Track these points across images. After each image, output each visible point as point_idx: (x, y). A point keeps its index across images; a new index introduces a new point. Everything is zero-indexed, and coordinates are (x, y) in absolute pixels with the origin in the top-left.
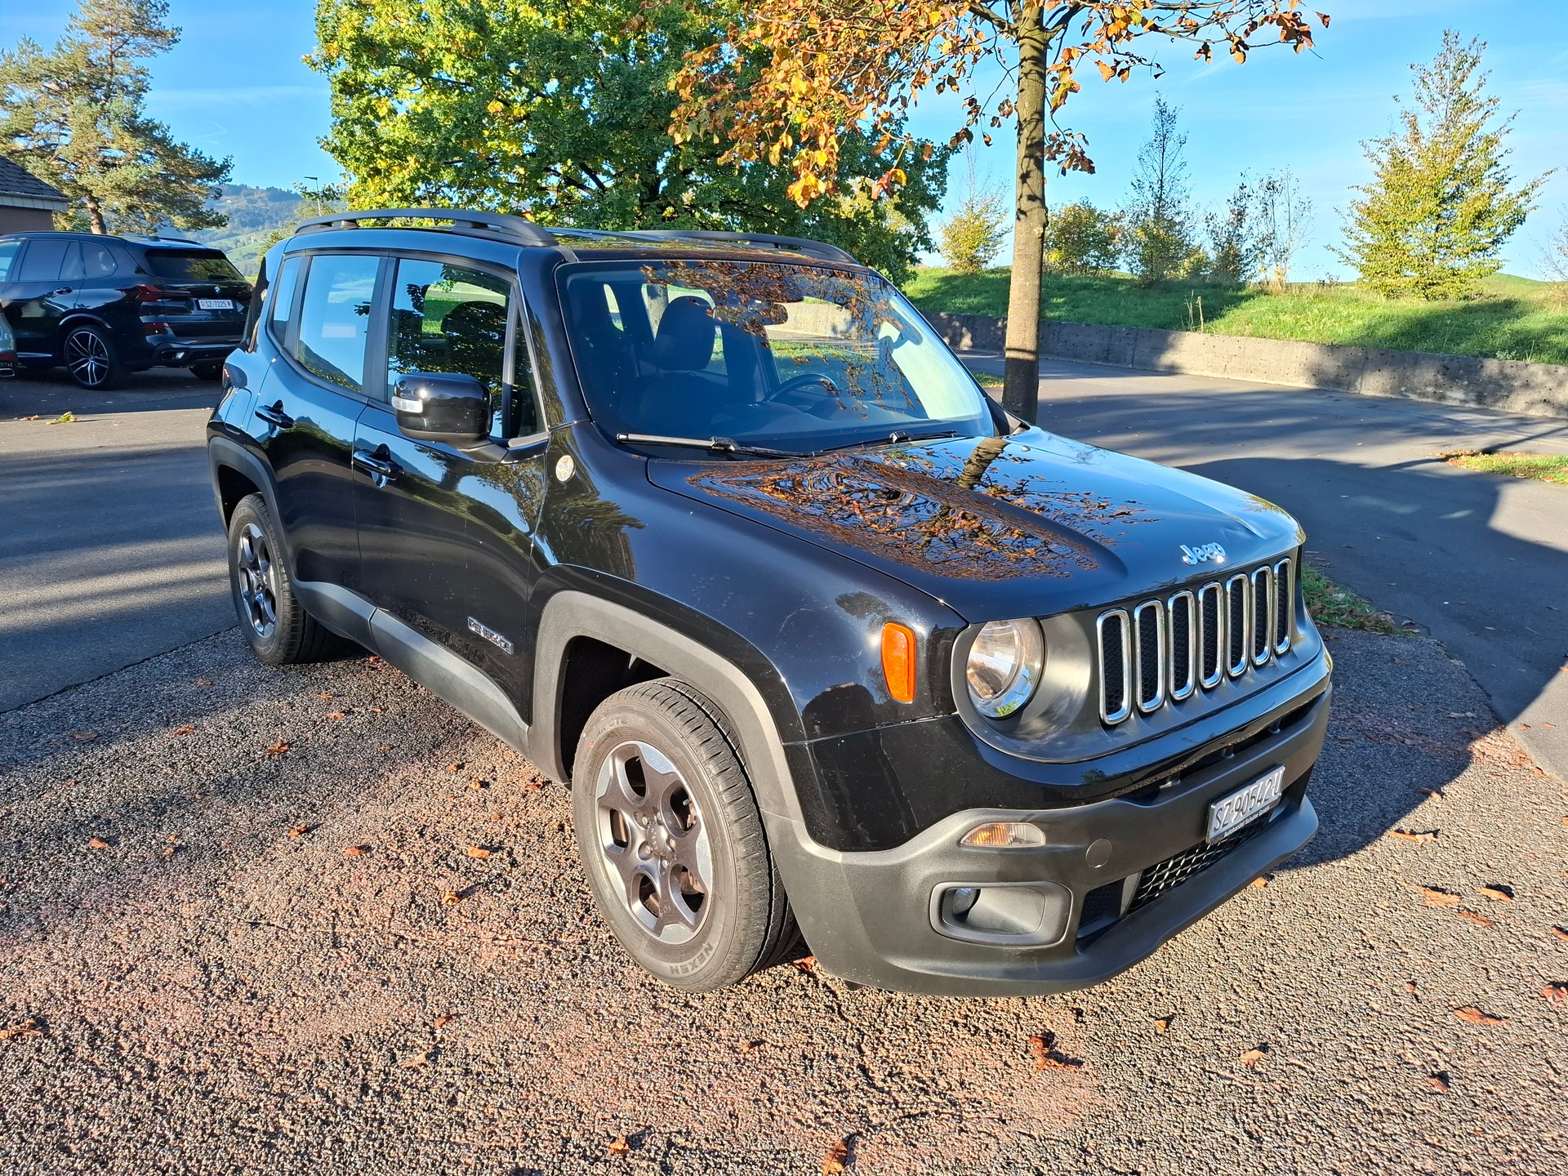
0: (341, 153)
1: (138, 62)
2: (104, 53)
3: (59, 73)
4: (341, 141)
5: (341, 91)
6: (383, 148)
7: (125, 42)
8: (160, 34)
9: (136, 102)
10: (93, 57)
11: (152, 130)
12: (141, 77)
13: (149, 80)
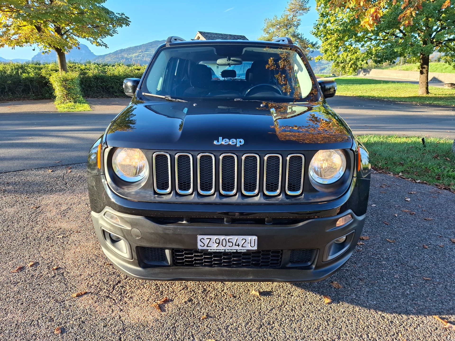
0: (316, 35)
1: (299, 18)
2: (291, 16)
3: (280, 23)
4: (315, 31)
5: (321, 16)
6: (329, 32)
7: (297, 13)
8: (306, 9)
9: (297, 28)
10: (289, 18)
11: (298, 35)
12: (299, 21)
13: (301, 22)
